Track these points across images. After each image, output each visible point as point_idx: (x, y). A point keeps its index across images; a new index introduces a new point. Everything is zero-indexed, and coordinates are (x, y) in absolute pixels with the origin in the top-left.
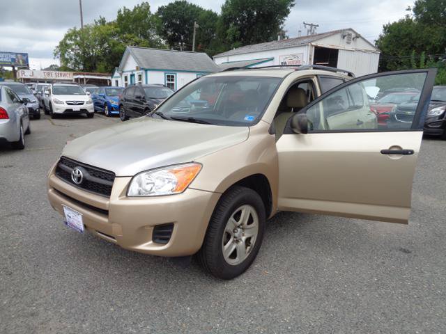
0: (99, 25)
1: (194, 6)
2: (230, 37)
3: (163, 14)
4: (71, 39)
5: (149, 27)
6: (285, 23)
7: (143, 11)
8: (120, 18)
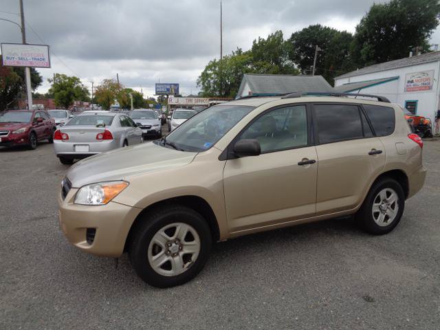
0: (236, 55)
1: (329, 28)
2: (364, 57)
3: (296, 40)
4: (211, 70)
5: (281, 53)
6: (432, 36)
7: (277, 38)
8: (255, 47)
